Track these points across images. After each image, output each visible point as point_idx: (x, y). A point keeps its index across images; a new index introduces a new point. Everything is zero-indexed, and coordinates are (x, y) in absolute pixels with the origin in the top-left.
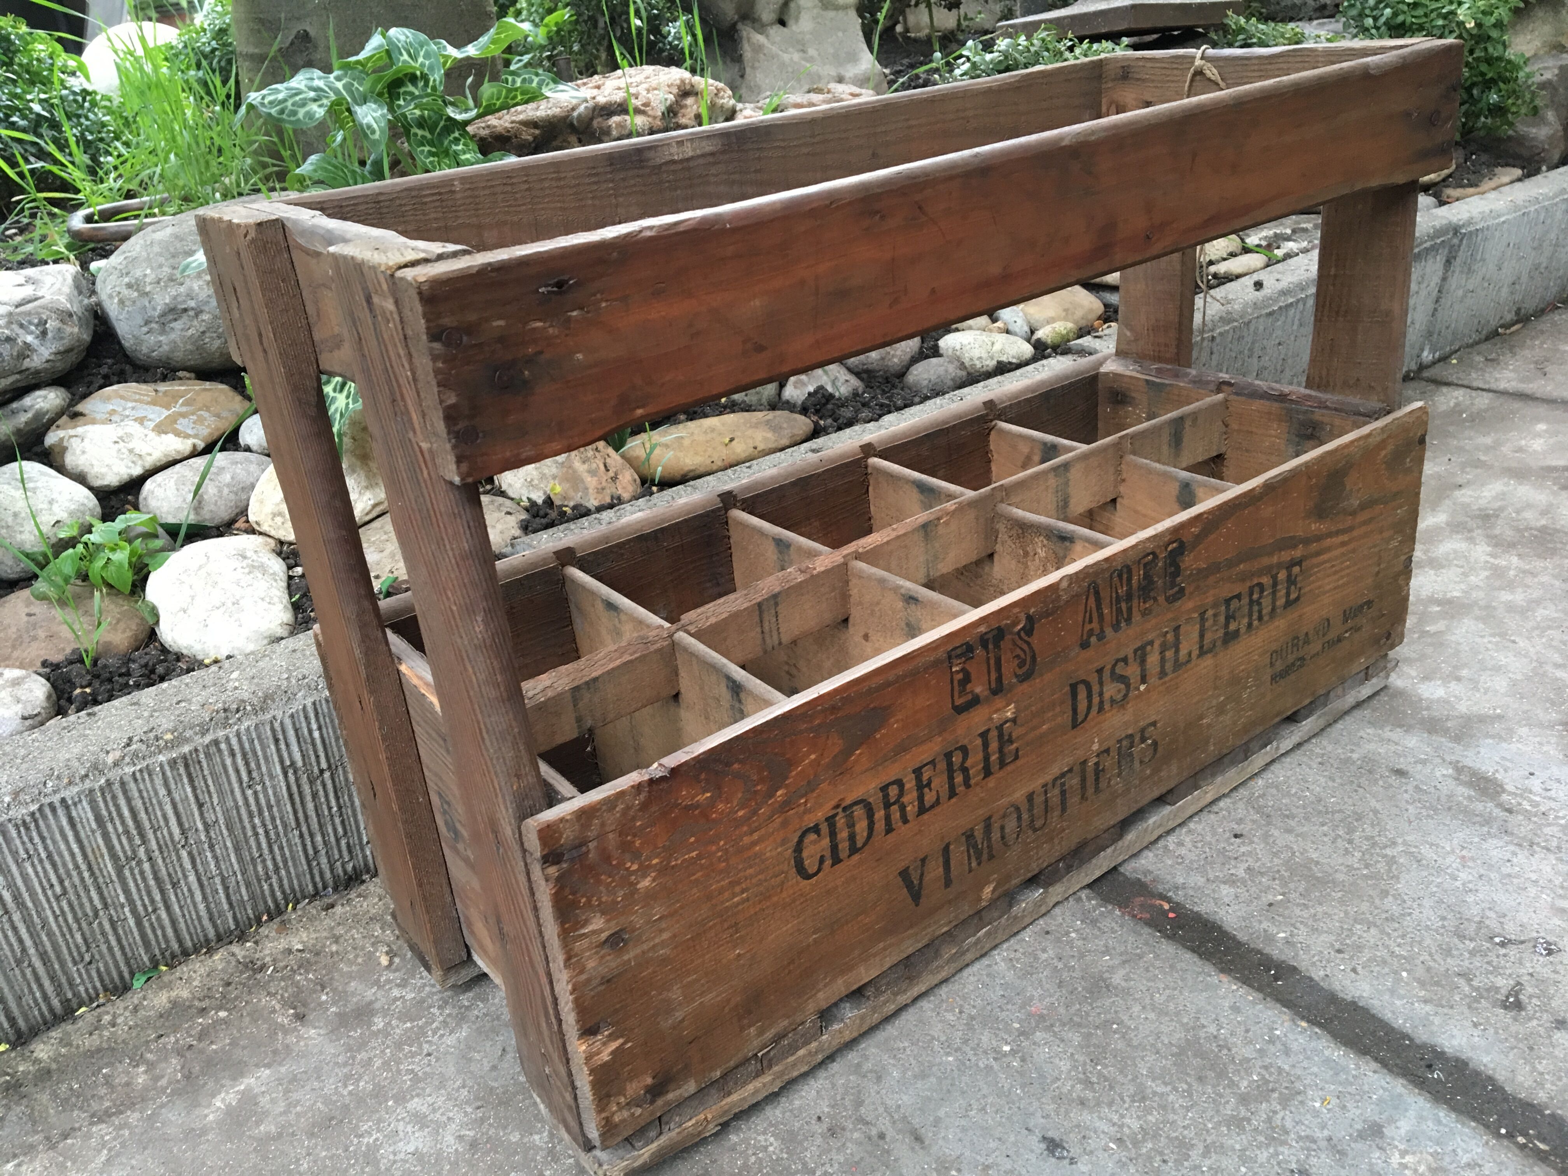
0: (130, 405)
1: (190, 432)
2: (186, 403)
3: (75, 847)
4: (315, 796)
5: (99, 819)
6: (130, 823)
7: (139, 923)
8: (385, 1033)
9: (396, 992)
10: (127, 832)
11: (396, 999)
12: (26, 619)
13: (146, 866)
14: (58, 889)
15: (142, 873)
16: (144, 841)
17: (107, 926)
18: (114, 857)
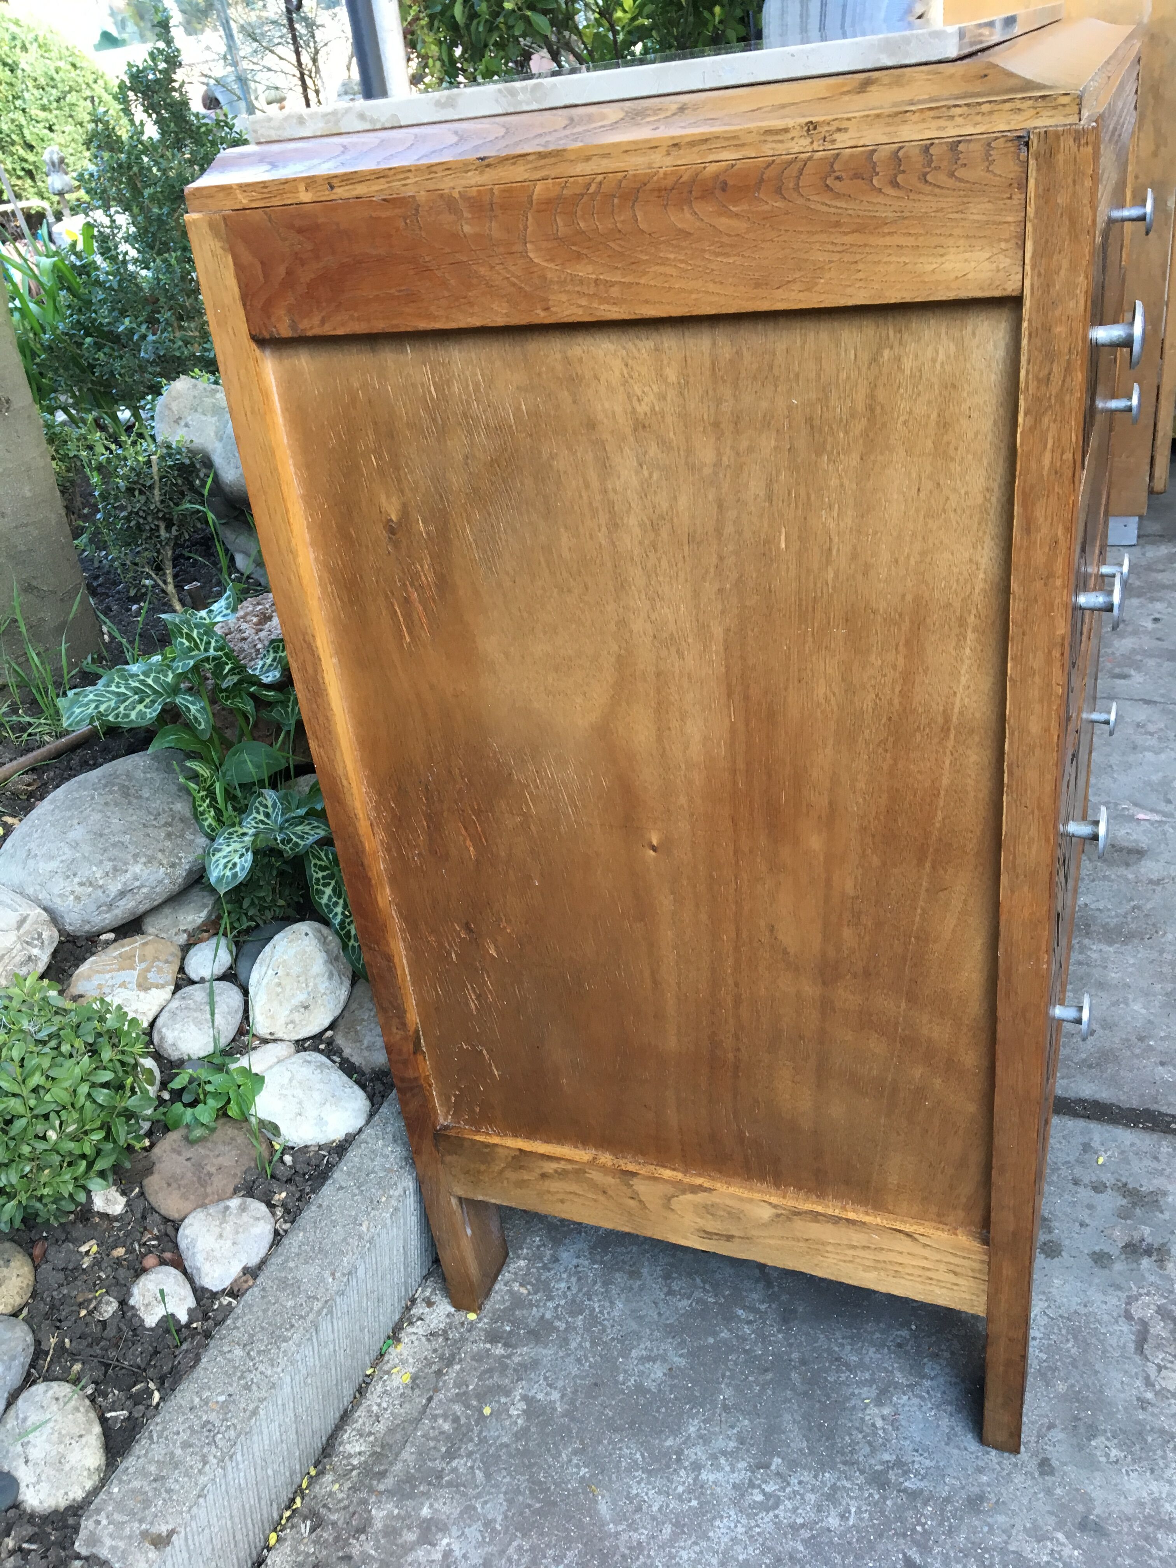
0: (108, 976)
1: (161, 981)
2: (141, 961)
8: (570, 1328)
9: (550, 1304)
11: (556, 1308)
12: (189, 1164)
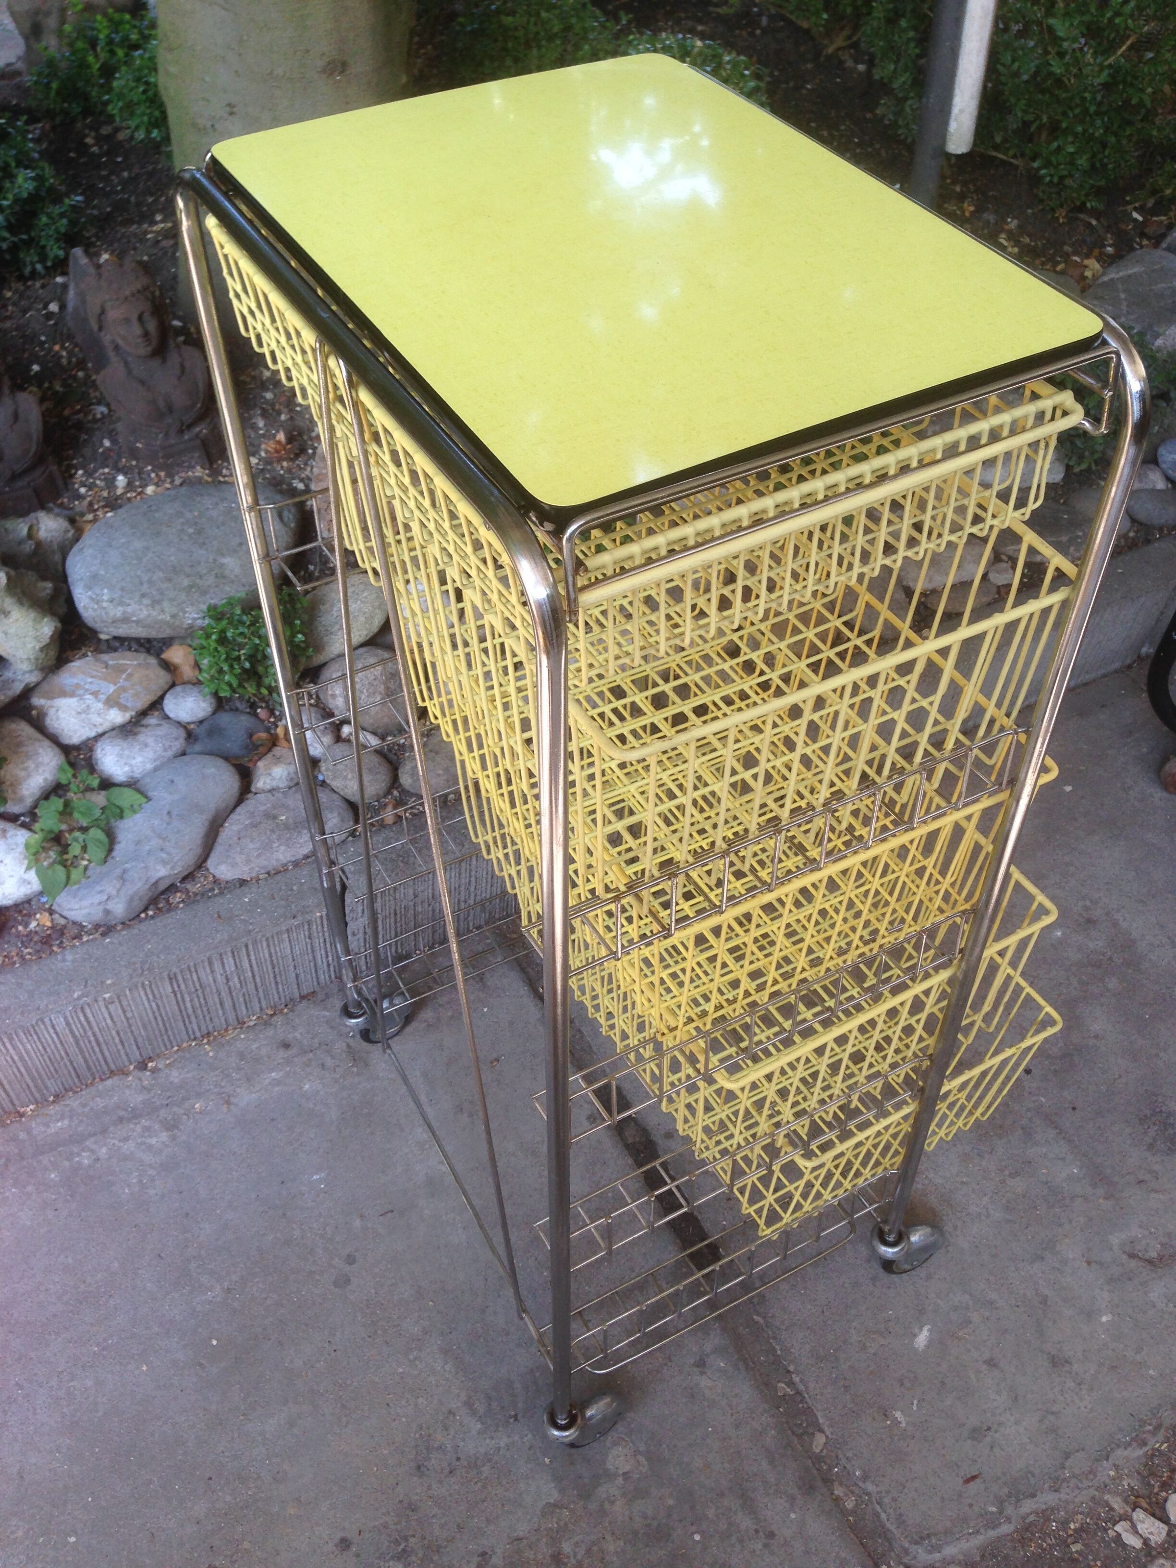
0: (89, 680)
1: (127, 704)
2: (126, 679)
3: (54, 1036)
4: (191, 1001)
5: (68, 1024)
6: (85, 1024)
7: (86, 1061)
10: (82, 1025)
13: (92, 1039)
14: (43, 1052)
15: (90, 1042)
16: (91, 1028)
17: (68, 1064)
18: (74, 1036)
